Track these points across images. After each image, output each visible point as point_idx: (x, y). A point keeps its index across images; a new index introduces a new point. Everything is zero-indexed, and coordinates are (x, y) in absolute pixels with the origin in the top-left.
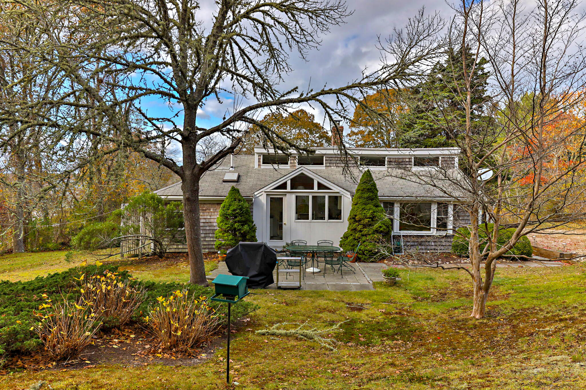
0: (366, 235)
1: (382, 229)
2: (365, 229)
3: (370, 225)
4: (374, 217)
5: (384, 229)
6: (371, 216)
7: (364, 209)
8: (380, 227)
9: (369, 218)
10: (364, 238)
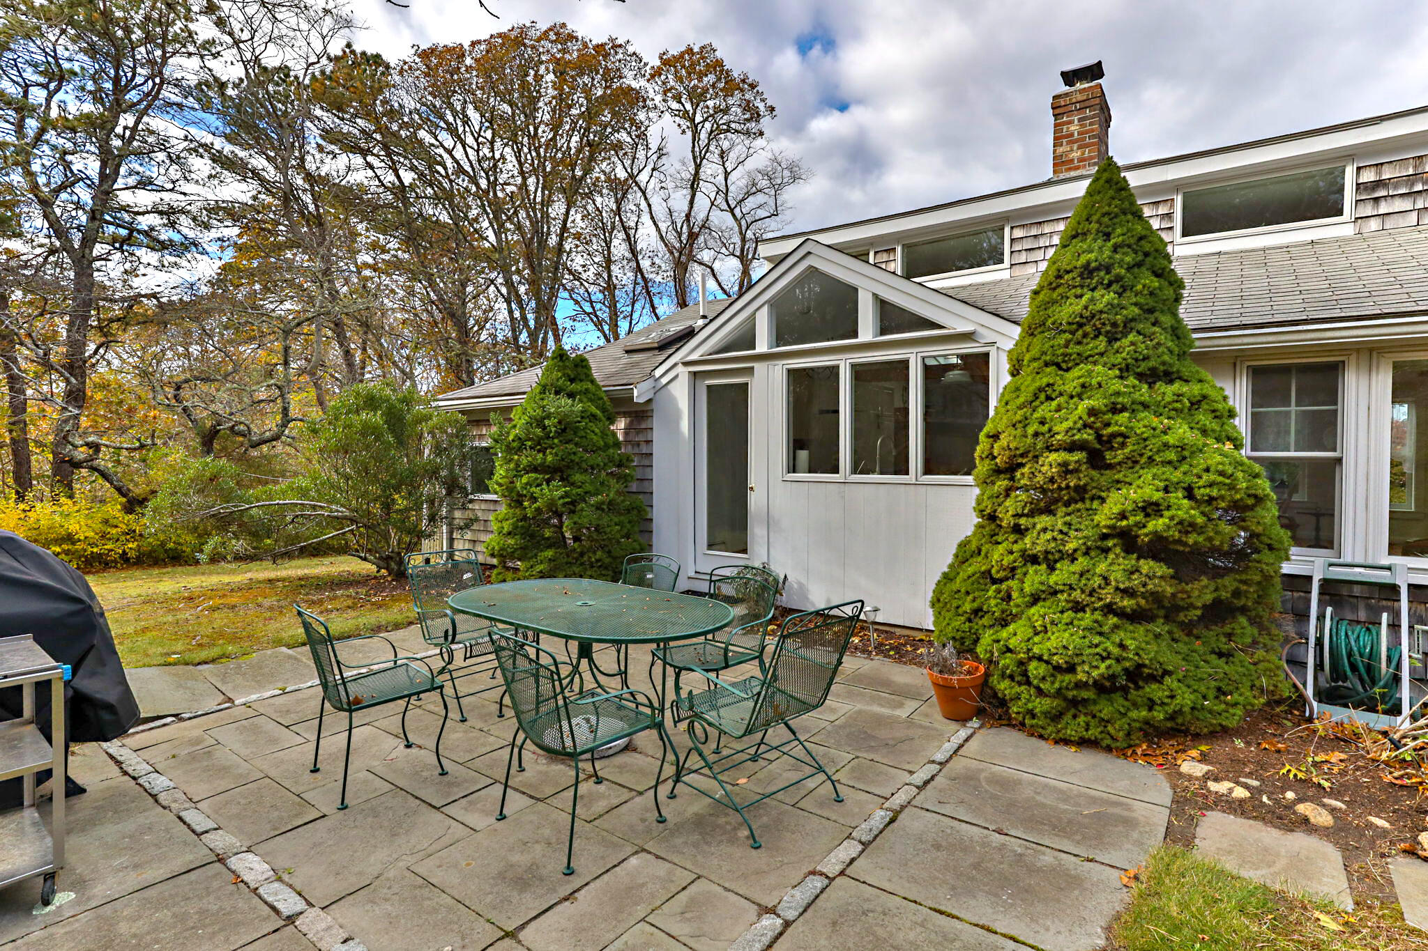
0: (1050, 561)
1: (1157, 524)
2: (1043, 521)
3: (1080, 493)
4: (1107, 442)
5: (1188, 527)
6: (1088, 436)
7: (1046, 394)
8: (1151, 509)
9: (1071, 447)
10: (1034, 578)
